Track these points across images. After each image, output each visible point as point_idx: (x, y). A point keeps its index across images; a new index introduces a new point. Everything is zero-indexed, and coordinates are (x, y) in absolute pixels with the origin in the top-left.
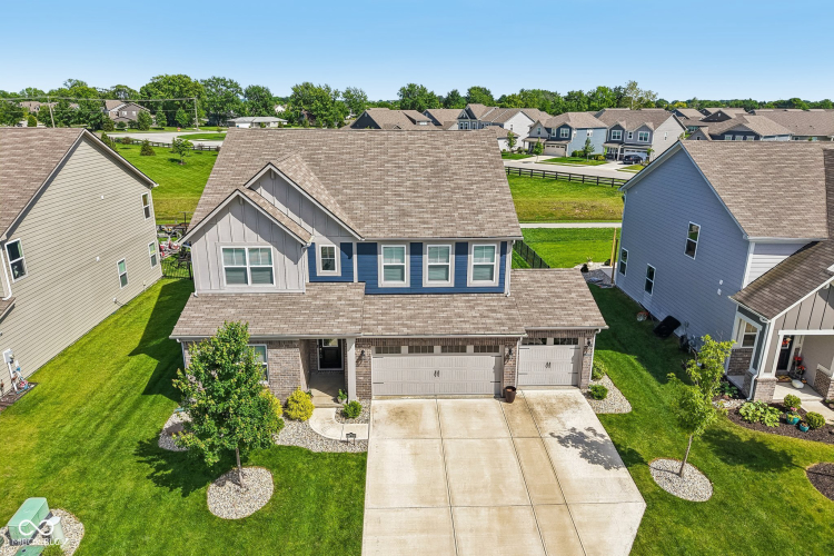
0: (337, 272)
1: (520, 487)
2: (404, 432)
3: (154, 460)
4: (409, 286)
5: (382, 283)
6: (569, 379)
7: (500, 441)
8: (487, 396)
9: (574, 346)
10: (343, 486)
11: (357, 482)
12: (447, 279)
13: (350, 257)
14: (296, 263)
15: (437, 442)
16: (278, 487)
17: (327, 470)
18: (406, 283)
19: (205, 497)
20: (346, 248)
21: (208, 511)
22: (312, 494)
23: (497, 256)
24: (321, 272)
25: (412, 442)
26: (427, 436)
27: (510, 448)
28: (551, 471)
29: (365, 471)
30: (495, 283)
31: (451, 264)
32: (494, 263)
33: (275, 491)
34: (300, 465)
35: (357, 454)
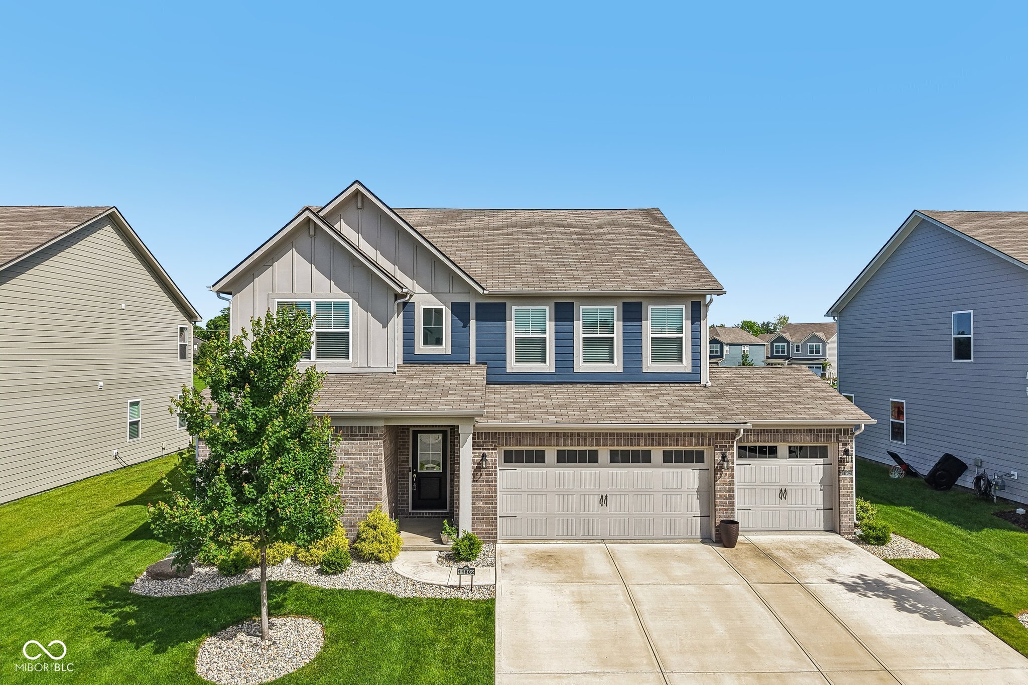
0: (446, 348)
1: (790, 647)
2: (555, 577)
3: (115, 606)
4: (553, 370)
5: (513, 365)
6: (819, 519)
7: (728, 587)
8: (691, 540)
9: (821, 461)
10: (453, 641)
11: (479, 635)
12: (612, 361)
13: (466, 324)
14: (385, 326)
15: (618, 589)
16: (332, 639)
17: (423, 620)
18: (549, 366)
19: (194, 654)
20: (460, 311)
21: (193, 674)
22: (395, 649)
23: (687, 325)
24: (420, 348)
25: (574, 588)
26: (598, 581)
27: (750, 597)
28: (837, 625)
29: (493, 622)
30: (686, 365)
31: (617, 335)
32: (683, 335)
33: (325, 648)
34: (374, 613)
35: (477, 601)
